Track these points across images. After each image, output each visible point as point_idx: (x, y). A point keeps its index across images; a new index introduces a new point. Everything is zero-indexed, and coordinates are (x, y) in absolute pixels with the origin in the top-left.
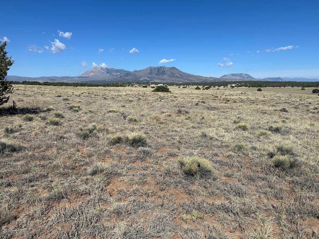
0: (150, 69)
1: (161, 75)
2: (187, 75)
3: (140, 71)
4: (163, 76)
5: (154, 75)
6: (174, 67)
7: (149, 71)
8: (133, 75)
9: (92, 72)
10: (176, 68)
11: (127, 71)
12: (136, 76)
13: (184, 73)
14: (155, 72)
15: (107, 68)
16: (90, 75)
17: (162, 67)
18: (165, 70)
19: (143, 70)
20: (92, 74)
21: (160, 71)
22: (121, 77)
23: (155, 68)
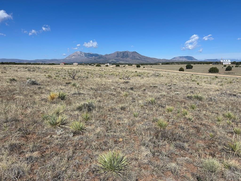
0: (117, 53)
1: (125, 58)
2: (145, 57)
3: (110, 55)
4: (126, 58)
5: (119, 58)
6: (135, 52)
7: (116, 55)
8: (105, 58)
9: (73, 55)
10: (137, 53)
11: (100, 55)
12: (106, 58)
13: (143, 56)
14: (121, 55)
15: (85, 53)
16: (72, 58)
17: (126, 51)
18: (128, 54)
19: (112, 54)
20: (73, 57)
21: (124, 55)
22: (95, 59)
23: (121, 53)
